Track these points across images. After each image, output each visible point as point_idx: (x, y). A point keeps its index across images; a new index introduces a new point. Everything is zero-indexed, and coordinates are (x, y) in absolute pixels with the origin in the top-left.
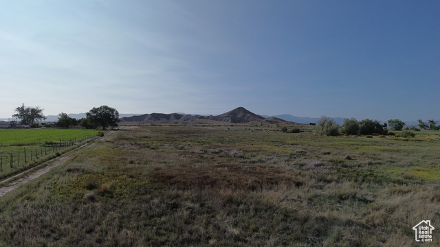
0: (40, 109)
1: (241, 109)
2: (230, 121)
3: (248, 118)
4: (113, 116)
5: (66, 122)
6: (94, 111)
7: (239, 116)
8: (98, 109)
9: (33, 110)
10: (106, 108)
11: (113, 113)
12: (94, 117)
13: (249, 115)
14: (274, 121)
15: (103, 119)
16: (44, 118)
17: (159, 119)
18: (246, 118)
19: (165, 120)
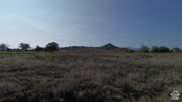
0: (29, 44)
1: (109, 44)
2: (105, 49)
3: (112, 48)
4: (57, 46)
5: (38, 49)
6: (49, 44)
7: (109, 47)
8: (51, 43)
9: (26, 45)
10: (54, 43)
11: (56, 45)
12: (49, 47)
13: (113, 47)
14: (123, 49)
15: (52, 47)
16: (31, 48)
17: (76, 49)
18: (111, 48)
19: (78, 49)
